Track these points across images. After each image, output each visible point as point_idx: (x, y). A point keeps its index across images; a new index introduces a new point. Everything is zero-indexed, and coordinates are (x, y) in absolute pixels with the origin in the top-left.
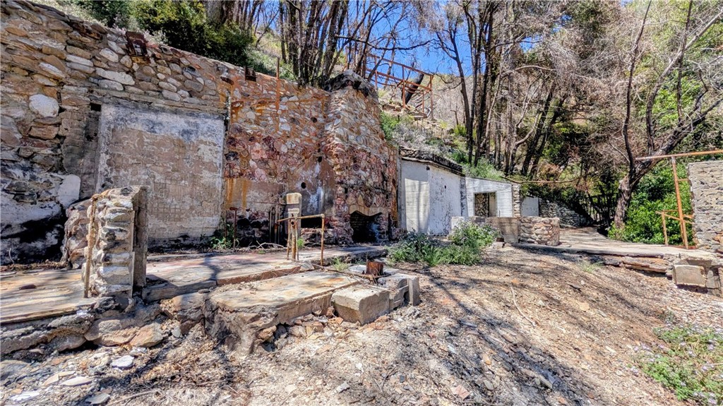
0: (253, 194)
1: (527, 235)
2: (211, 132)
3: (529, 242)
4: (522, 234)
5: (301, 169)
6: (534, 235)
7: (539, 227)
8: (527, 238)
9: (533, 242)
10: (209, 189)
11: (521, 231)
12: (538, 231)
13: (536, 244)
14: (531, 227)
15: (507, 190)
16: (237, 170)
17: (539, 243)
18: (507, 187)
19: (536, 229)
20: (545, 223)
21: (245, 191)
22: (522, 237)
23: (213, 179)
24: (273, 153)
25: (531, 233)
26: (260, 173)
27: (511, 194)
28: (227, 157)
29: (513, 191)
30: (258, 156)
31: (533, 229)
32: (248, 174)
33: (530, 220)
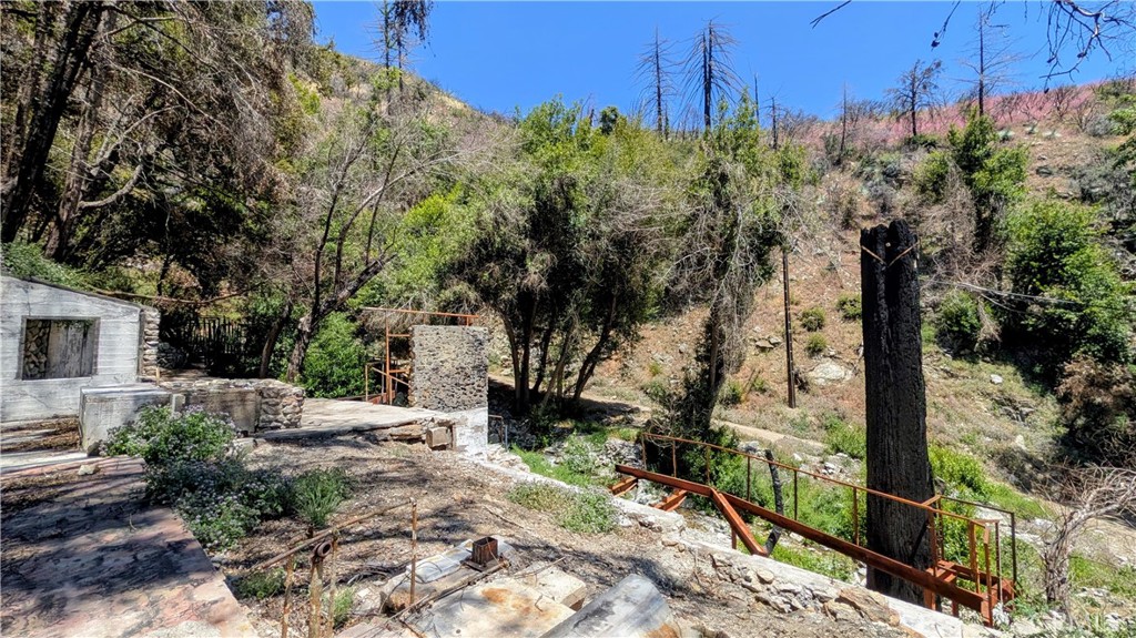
1: (271, 417)
3: (273, 428)
4: (263, 417)
6: (282, 415)
7: (289, 402)
8: (270, 422)
9: (279, 427)
11: (262, 412)
12: (287, 409)
13: (283, 430)
14: (277, 404)
15: (128, 319)
17: (288, 426)
18: (129, 313)
19: (284, 406)
20: (298, 396)
22: (263, 421)
25: (276, 413)
27: (137, 326)
29: (142, 320)
31: (280, 406)
33: (278, 394)
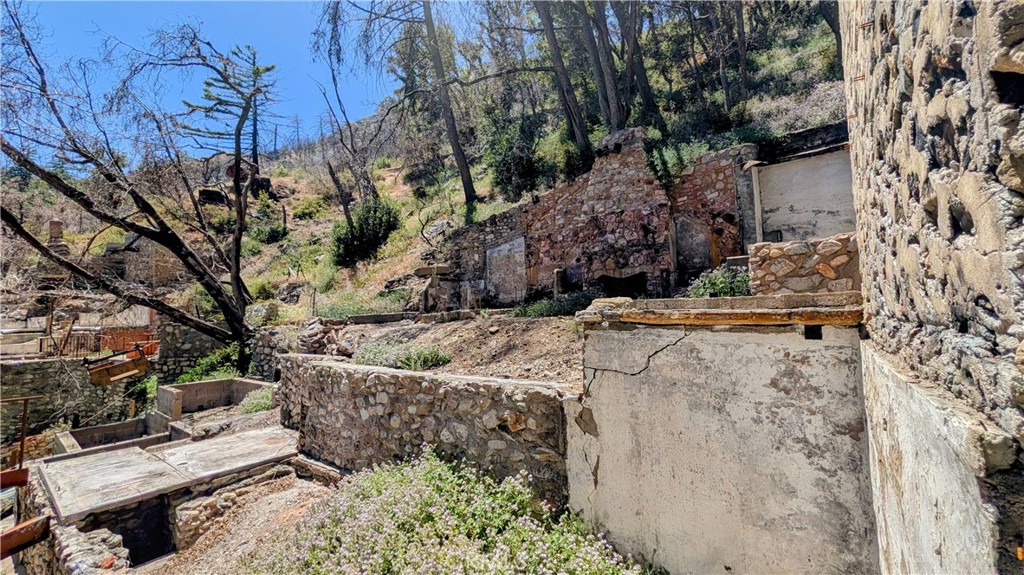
0: (542, 274)
2: (519, 245)
5: (575, 248)
10: (520, 276)
16: (533, 261)
21: (538, 274)
23: (521, 270)
24: (553, 244)
26: (546, 260)
28: (527, 256)
30: (544, 249)
32: (539, 263)
